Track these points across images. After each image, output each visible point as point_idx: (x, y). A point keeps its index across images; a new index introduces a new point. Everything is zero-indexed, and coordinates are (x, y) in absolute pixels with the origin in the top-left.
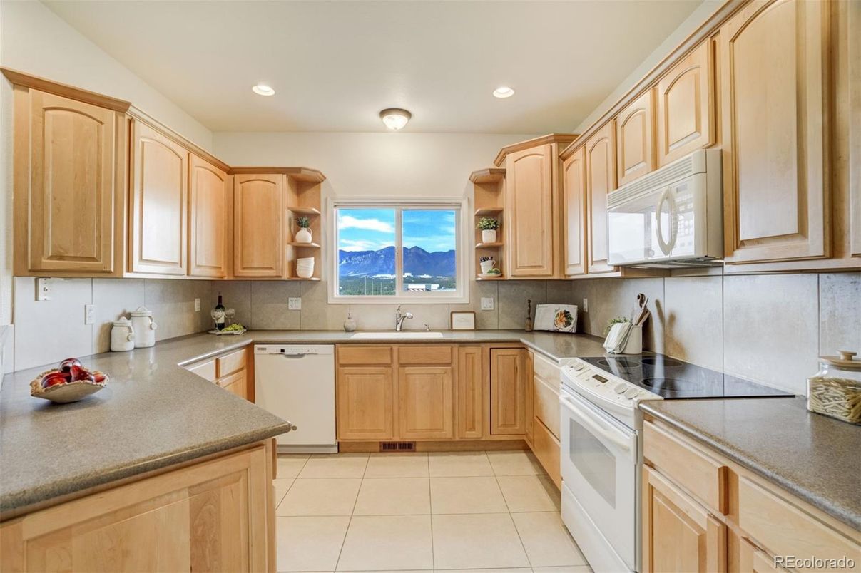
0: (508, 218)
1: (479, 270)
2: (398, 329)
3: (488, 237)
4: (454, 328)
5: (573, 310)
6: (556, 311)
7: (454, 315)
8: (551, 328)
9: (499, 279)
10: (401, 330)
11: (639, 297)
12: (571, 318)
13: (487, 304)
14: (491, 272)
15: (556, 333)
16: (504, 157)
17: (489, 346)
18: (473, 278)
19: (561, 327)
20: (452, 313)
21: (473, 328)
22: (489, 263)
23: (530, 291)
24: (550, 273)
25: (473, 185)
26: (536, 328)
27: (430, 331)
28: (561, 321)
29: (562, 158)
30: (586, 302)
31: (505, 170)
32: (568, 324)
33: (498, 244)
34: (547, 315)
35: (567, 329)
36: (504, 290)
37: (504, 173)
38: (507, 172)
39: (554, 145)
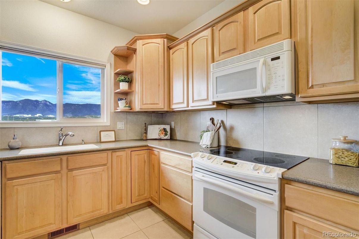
0: (137, 77)
1: (117, 105)
2: (61, 144)
3: (124, 86)
4: (102, 140)
5: (168, 128)
6: (159, 128)
7: (102, 133)
8: (157, 137)
9: (130, 112)
10: (63, 145)
11: (211, 119)
12: (167, 132)
13: (120, 125)
14: (125, 107)
15: (160, 139)
16: (135, 41)
17: (131, 150)
18: (113, 111)
19: (162, 137)
20: (100, 132)
21: (114, 140)
22: (123, 101)
23: (144, 119)
24: (163, 107)
25: (113, 56)
26: (148, 138)
27: (85, 143)
28: (162, 133)
29: (170, 48)
30: (173, 123)
31: (136, 49)
32: (166, 135)
33: (129, 91)
34: (154, 131)
35: (166, 137)
36: (131, 117)
37: (135, 51)
38: (138, 50)
39: (165, 40)
